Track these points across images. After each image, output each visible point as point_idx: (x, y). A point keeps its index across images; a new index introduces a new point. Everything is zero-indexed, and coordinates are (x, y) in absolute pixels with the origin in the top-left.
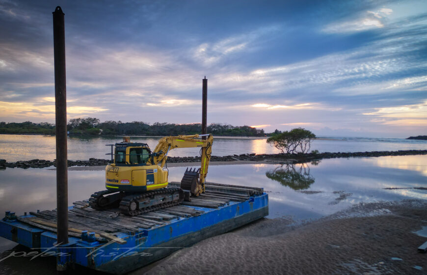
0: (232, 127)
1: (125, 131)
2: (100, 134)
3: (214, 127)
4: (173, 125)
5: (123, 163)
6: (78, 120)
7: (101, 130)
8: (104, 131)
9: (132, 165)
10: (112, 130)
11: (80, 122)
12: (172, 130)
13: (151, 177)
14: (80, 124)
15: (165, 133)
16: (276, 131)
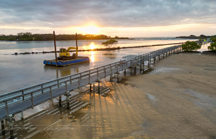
0: (96, 35)
1: (45, 39)
2: (33, 40)
3: (87, 35)
4: (68, 35)
5: (62, 52)
6: (21, 33)
7: (34, 38)
8: (35, 39)
9: (63, 52)
10: (39, 38)
11: (23, 34)
12: (67, 37)
13: (67, 54)
14: (23, 36)
15: (64, 39)
16: (116, 37)
